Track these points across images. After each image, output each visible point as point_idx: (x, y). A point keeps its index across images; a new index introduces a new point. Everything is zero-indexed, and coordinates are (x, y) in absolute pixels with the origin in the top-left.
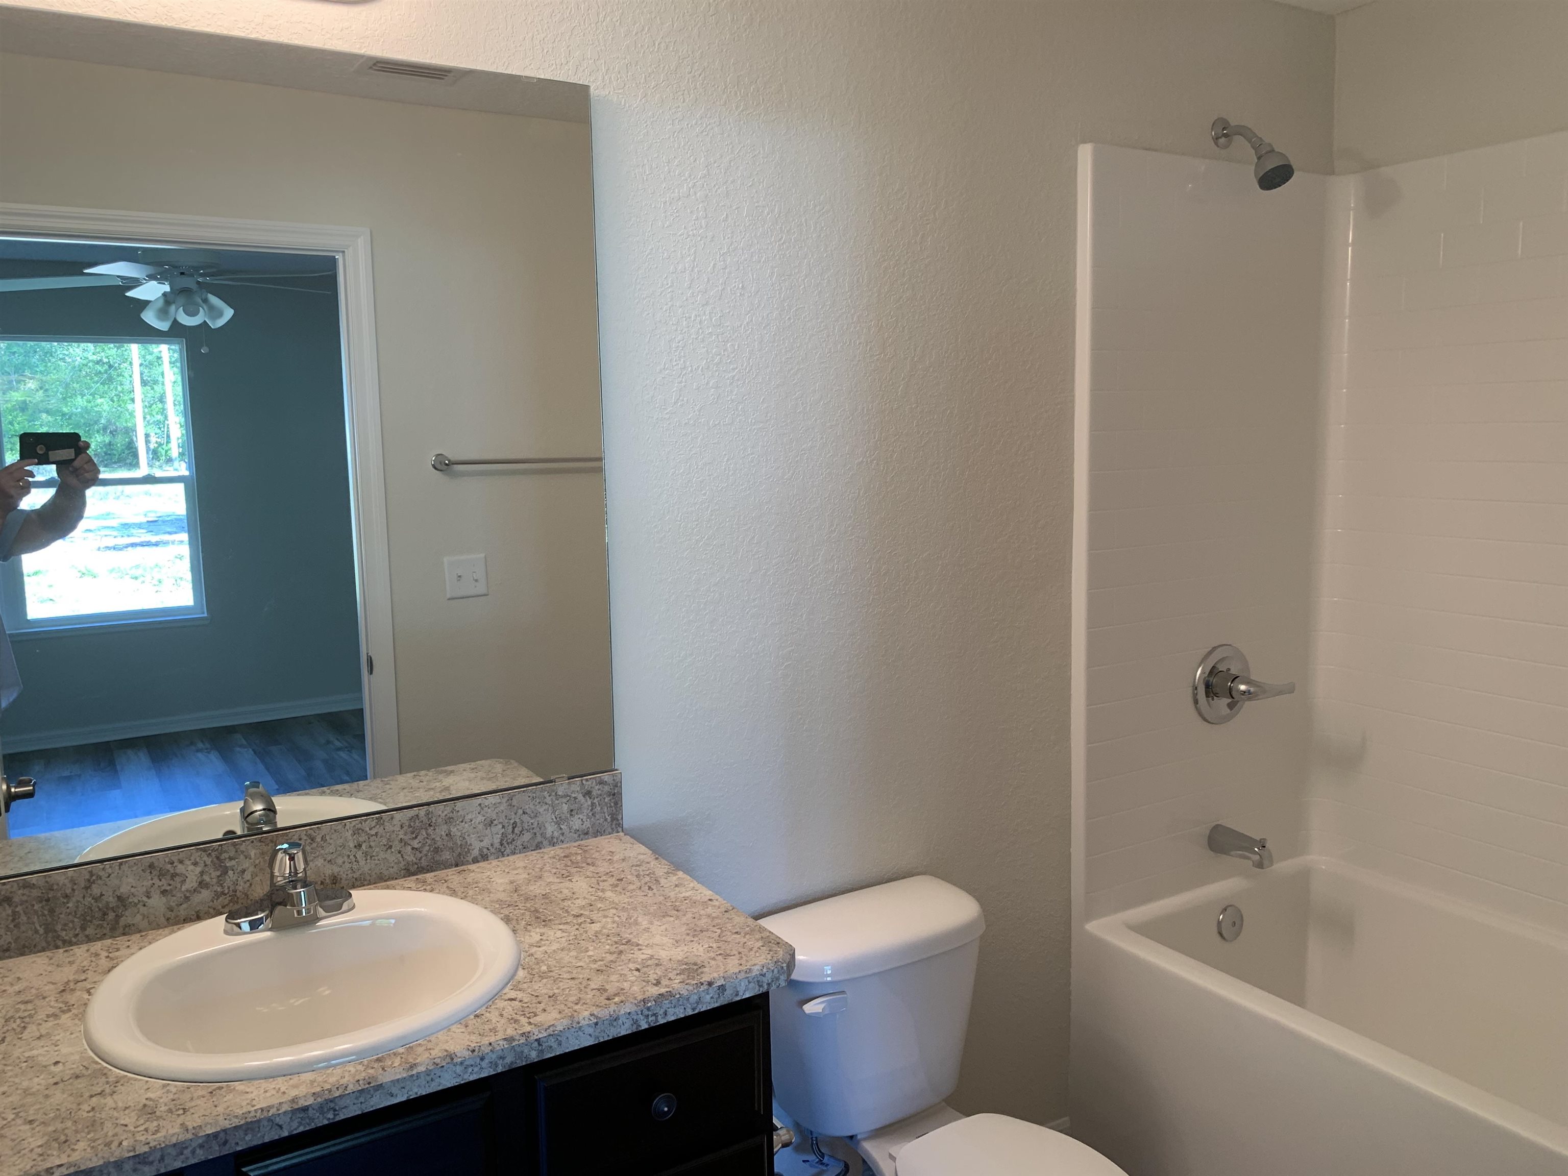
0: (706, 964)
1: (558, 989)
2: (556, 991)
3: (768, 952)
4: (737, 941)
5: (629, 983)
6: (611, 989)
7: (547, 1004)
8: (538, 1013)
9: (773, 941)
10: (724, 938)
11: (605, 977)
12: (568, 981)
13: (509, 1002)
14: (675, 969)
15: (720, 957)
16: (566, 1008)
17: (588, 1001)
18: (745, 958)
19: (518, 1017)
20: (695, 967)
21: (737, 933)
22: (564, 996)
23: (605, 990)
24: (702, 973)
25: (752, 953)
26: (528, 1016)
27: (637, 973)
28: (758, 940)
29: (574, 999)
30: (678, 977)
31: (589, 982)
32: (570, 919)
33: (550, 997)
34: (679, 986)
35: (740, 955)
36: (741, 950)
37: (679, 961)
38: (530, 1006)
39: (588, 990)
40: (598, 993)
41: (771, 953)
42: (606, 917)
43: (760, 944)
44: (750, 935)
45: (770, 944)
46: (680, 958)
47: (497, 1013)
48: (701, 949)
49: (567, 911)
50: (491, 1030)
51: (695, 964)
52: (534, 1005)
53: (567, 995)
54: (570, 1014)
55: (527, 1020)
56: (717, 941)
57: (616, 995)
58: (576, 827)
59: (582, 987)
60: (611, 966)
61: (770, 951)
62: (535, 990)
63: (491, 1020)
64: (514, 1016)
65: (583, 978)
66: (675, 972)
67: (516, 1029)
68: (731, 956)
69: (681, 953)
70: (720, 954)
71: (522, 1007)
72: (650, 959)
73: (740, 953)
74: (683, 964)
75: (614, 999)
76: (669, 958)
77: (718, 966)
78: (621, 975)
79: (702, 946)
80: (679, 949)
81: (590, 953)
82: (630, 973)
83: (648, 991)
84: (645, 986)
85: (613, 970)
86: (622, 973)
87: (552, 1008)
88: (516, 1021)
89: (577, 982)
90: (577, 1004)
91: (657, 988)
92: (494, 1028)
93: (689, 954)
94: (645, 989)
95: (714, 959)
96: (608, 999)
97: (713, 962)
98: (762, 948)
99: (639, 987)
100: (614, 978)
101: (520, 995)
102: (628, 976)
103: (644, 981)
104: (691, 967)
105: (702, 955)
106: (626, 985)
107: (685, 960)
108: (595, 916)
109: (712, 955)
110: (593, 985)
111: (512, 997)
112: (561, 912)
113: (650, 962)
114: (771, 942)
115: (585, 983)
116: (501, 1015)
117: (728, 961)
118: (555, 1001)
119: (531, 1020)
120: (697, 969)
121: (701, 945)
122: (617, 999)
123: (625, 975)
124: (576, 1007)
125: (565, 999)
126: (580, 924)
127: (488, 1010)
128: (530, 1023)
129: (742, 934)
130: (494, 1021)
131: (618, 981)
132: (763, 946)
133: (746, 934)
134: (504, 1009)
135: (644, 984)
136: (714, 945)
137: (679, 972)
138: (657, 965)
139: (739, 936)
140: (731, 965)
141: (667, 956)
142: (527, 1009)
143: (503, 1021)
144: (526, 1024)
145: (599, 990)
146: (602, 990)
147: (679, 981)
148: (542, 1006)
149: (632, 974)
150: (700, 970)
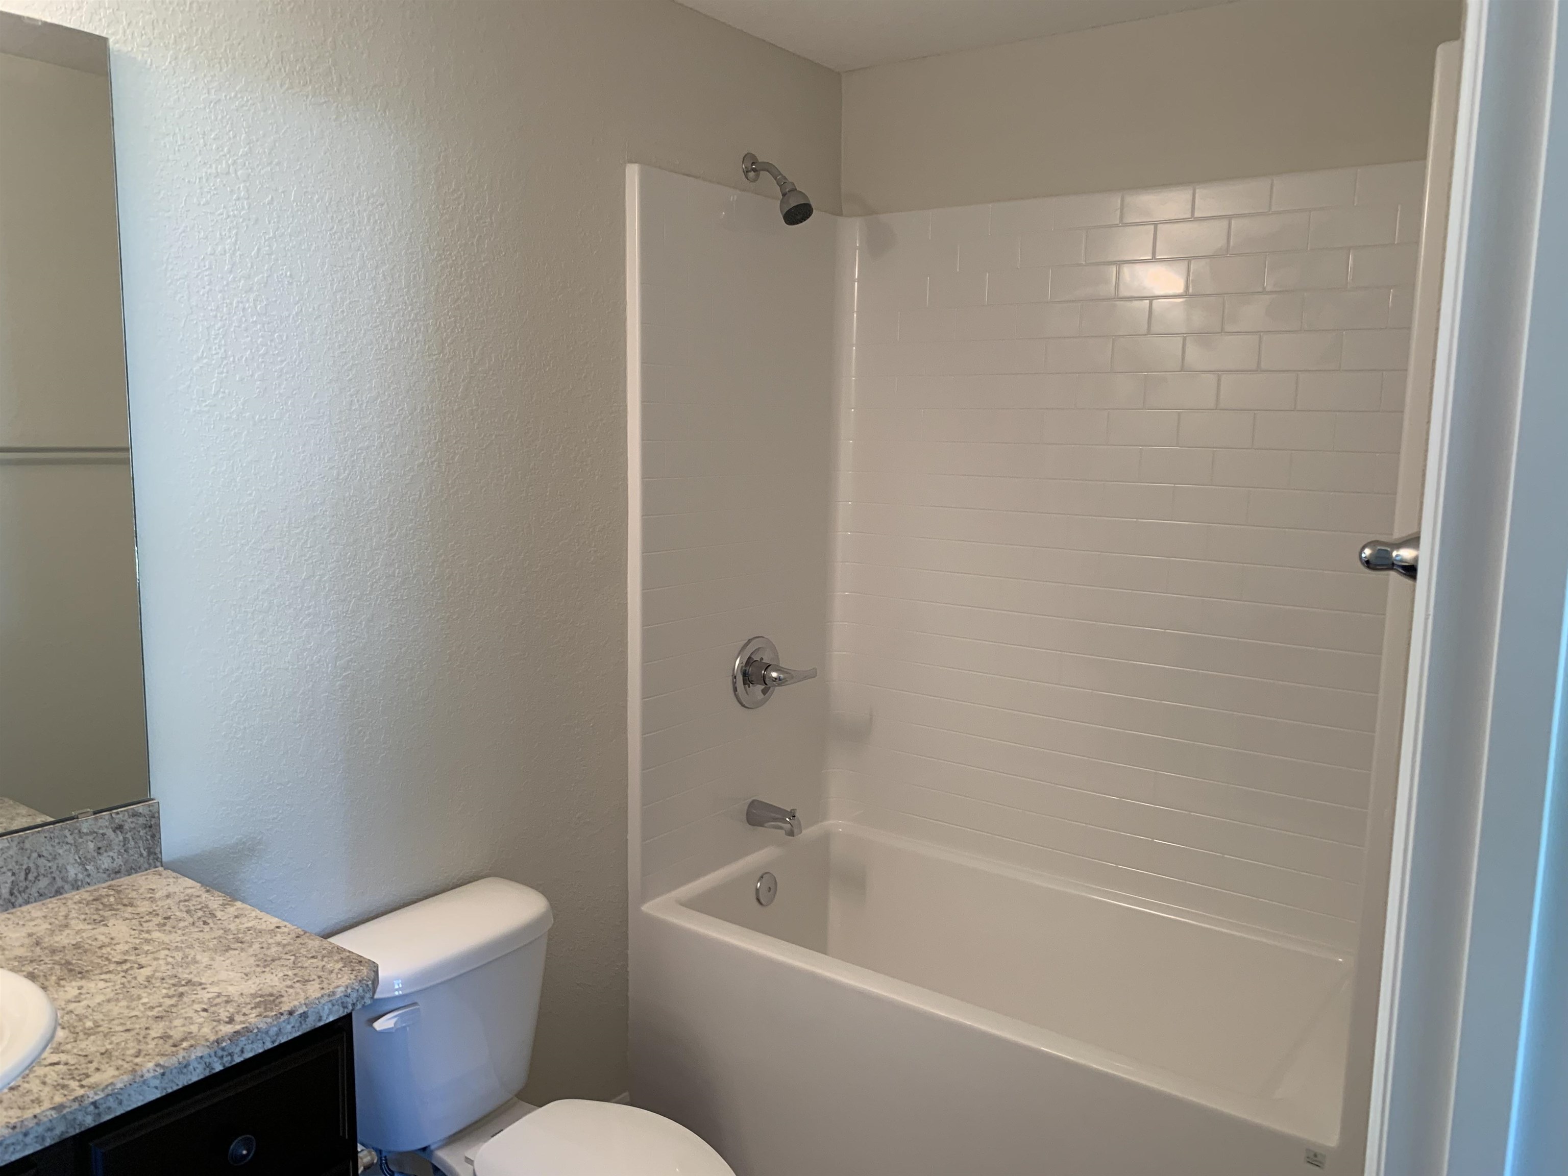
0: (283, 993)
1: (111, 1043)
2: (109, 1047)
3: (350, 972)
4: (315, 966)
5: (197, 1025)
6: (177, 1034)
7: (100, 1062)
8: (90, 1074)
9: (354, 961)
10: (300, 965)
11: (167, 1023)
12: (122, 1034)
13: (52, 1067)
14: (249, 1003)
15: (298, 985)
16: (124, 1063)
17: (150, 1051)
18: (326, 981)
19: (66, 1082)
20: (271, 998)
21: (313, 957)
22: (119, 1051)
23: (170, 1037)
24: (280, 1003)
25: (333, 976)
26: (78, 1078)
27: (205, 1014)
28: (337, 961)
29: (132, 1052)
30: (254, 1011)
31: (148, 1031)
32: (112, 967)
33: (102, 1054)
34: (256, 1020)
35: (321, 979)
36: (321, 974)
37: (251, 994)
38: (79, 1067)
39: (149, 1040)
40: (161, 1041)
41: (355, 972)
42: (156, 959)
43: (340, 965)
44: (328, 957)
45: (352, 964)
46: (253, 992)
47: (38, 1081)
48: (276, 979)
49: (107, 959)
50: (33, 1101)
51: (271, 995)
52: (84, 1066)
53: (123, 1049)
54: (130, 1069)
55: (77, 1083)
56: (293, 969)
57: (183, 1040)
58: (106, 866)
59: (140, 1038)
60: (173, 1011)
61: (353, 970)
62: (82, 1050)
63: (31, 1091)
64: (61, 1081)
65: (140, 1028)
66: (249, 1006)
67: (65, 1095)
68: (310, 981)
69: (253, 986)
70: (298, 981)
71: (69, 1070)
72: (218, 997)
73: (319, 977)
74: (258, 997)
75: (181, 1045)
76: (239, 993)
77: (297, 994)
78: (186, 1018)
79: (276, 975)
80: (250, 982)
81: (145, 1000)
82: (196, 1014)
83: (221, 1030)
84: (216, 1026)
85: (174, 1015)
86: (187, 1015)
87: (107, 1065)
88: (64, 1087)
89: (133, 1033)
90: (137, 1057)
91: (229, 1026)
92: (37, 1099)
93: (262, 985)
94: (217, 1029)
95: (291, 987)
96: (175, 1046)
97: (291, 991)
98: (343, 969)
99: (211, 1027)
100: (178, 1022)
101: (63, 1057)
102: (194, 1018)
103: (214, 1021)
104: (266, 998)
105: (277, 984)
106: (194, 1028)
107: (260, 992)
108: (142, 960)
109: (289, 983)
110: (153, 1033)
111: (55, 1061)
112: (99, 961)
113: (218, 1000)
114: (352, 962)
115: (143, 1033)
116: (44, 1083)
117: (308, 987)
118: (110, 1057)
119: (84, 1083)
120: (274, 1001)
121: (274, 975)
122: (185, 1044)
123: (191, 1018)
124: (137, 1060)
125: (122, 1053)
126: (126, 971)
127: (26, 1080)
128: (82, 1086)
129: (320, 958)
130: (35, 1091)
131: (184, 1025)
132: (343, 967)
133: (323, 957)
134: (45, 1076)
135: (215, 1023)
136: (290, 973)
137: (253, 1006)
138: (227, 1002)
139: (315, 960)
140: (311, 991)
141: (238, 991)
142: (76, 1072)
143: (47, 1089)
144: (78, 1088)
145: (161, 1038)
146: (165, 1037)
147: (254, 1015)
148: (95, 1065)
149: (199, 1015)
150: (278, 1001)
